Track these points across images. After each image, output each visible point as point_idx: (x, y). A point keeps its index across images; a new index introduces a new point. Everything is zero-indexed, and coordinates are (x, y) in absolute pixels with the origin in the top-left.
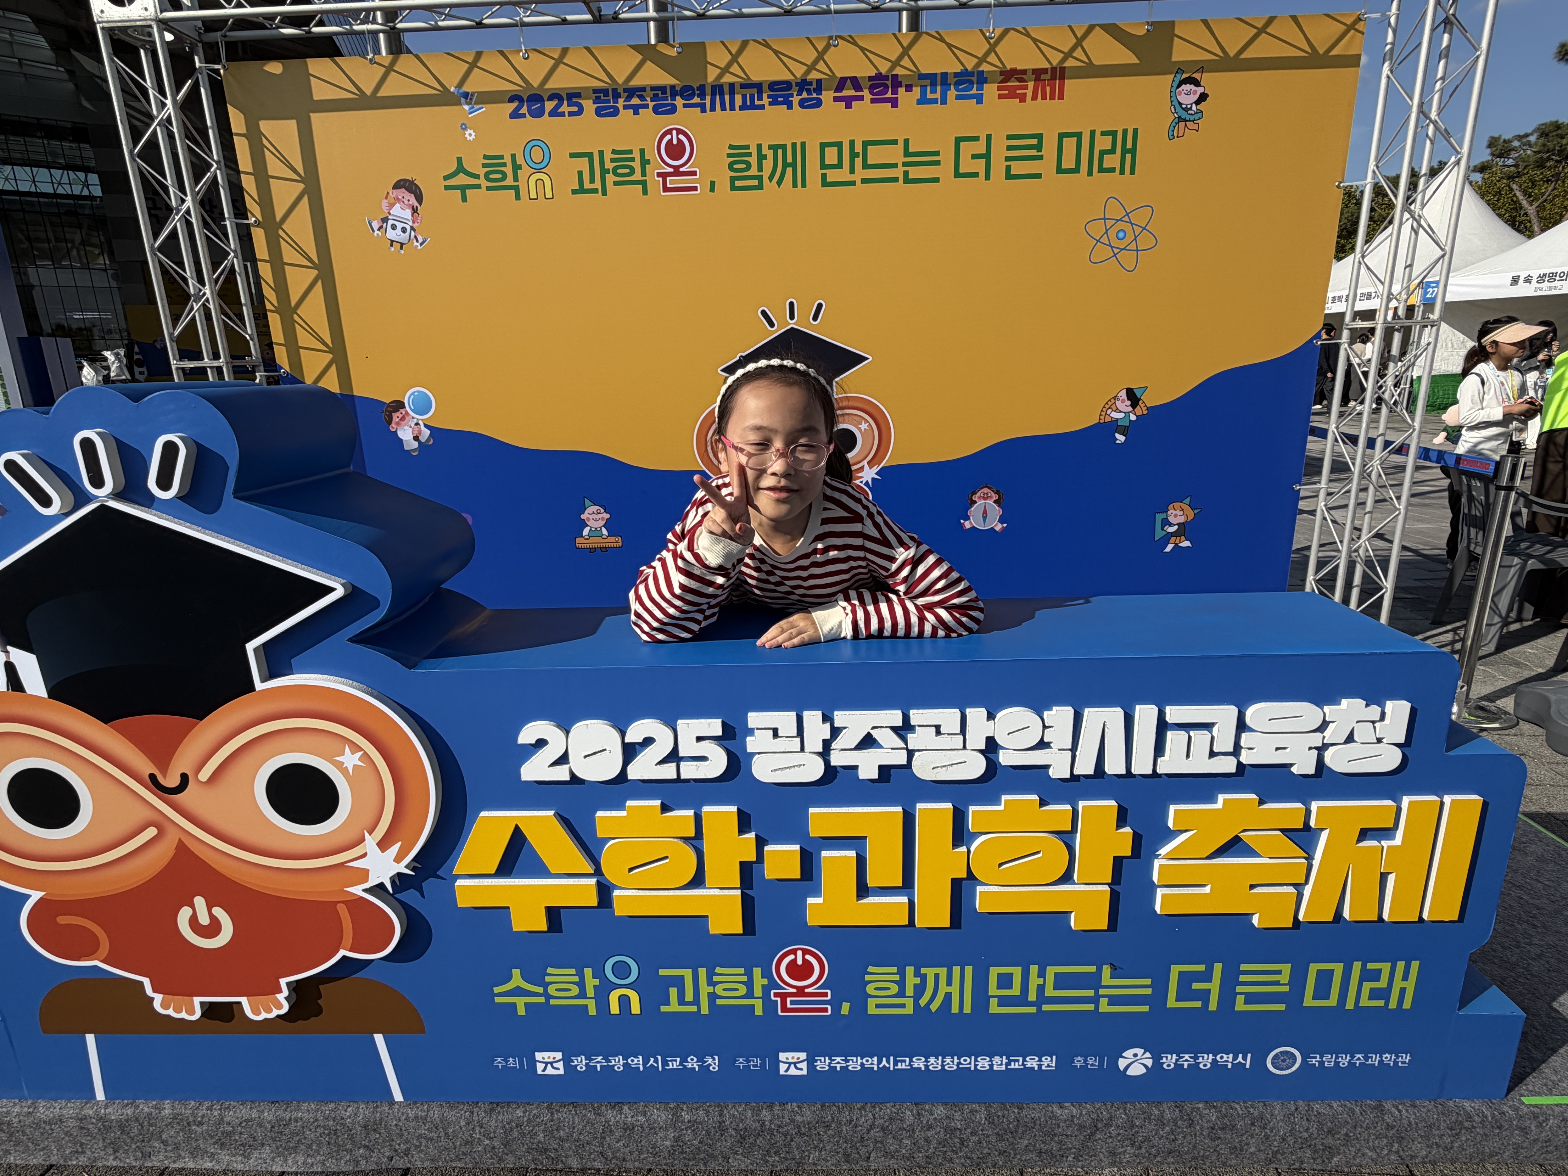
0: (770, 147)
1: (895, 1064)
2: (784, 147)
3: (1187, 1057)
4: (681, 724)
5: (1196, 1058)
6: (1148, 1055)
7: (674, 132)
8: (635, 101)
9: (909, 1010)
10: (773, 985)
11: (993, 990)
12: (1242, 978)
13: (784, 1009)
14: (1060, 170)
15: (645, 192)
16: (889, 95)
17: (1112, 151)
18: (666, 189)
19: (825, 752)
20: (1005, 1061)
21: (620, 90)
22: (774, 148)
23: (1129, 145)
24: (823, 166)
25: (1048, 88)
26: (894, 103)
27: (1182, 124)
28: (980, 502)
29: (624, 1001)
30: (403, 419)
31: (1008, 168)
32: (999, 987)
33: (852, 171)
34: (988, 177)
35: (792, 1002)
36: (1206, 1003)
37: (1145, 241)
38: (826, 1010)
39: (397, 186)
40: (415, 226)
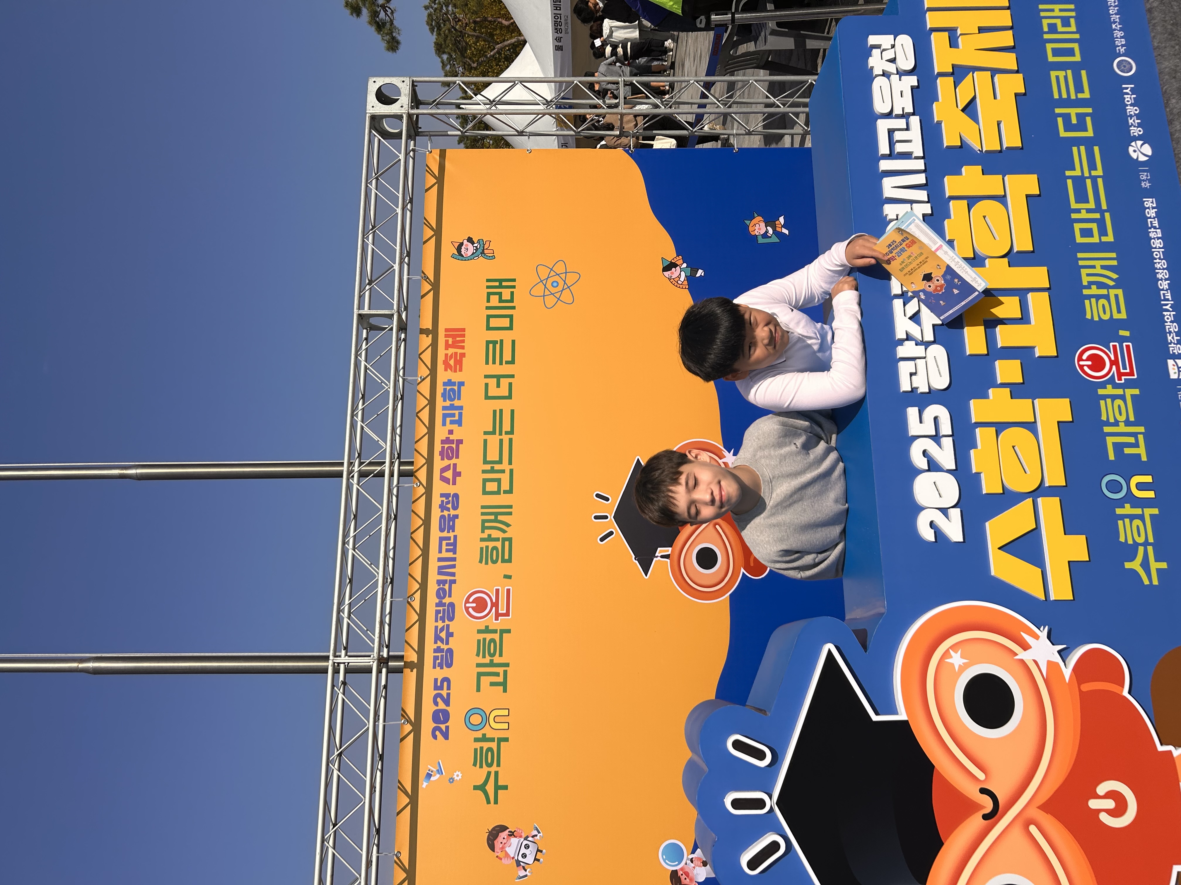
0: (483, 532)
1: (1168, 300)
2: (484, 521)
3: (1131, 121)
4: (912, 433)
5: (1131, 116)
6: (1133, 144)
7: (468, 605)
8: (443, 635)
9: (1120, 292)
10: (1111, 381)
11: (1095, 239)
12: (1064, 96)
13: (1131, 373)
14: (510, 328)
15: (509, 631)
16: (454, 446)
17: (500, 294)
18: (507, 614)
19: (926, 344)
20: (1153, 230)
22: (484, 529)
23: (497, 284)
24: (498, 492)
25: (458, 339)
26: (460, 442)
27: (486, 251)
29: (1140, 486)
30: (687, 874)
31: (507, 362)
32: (1092, 236)
33: (503, 471)
34: (512, 376)
35: (1125, 368)
36: (1088, 114)
37: (560, 269)
38: (1128, 347)
39: (492, 847)
40: (524, 836)
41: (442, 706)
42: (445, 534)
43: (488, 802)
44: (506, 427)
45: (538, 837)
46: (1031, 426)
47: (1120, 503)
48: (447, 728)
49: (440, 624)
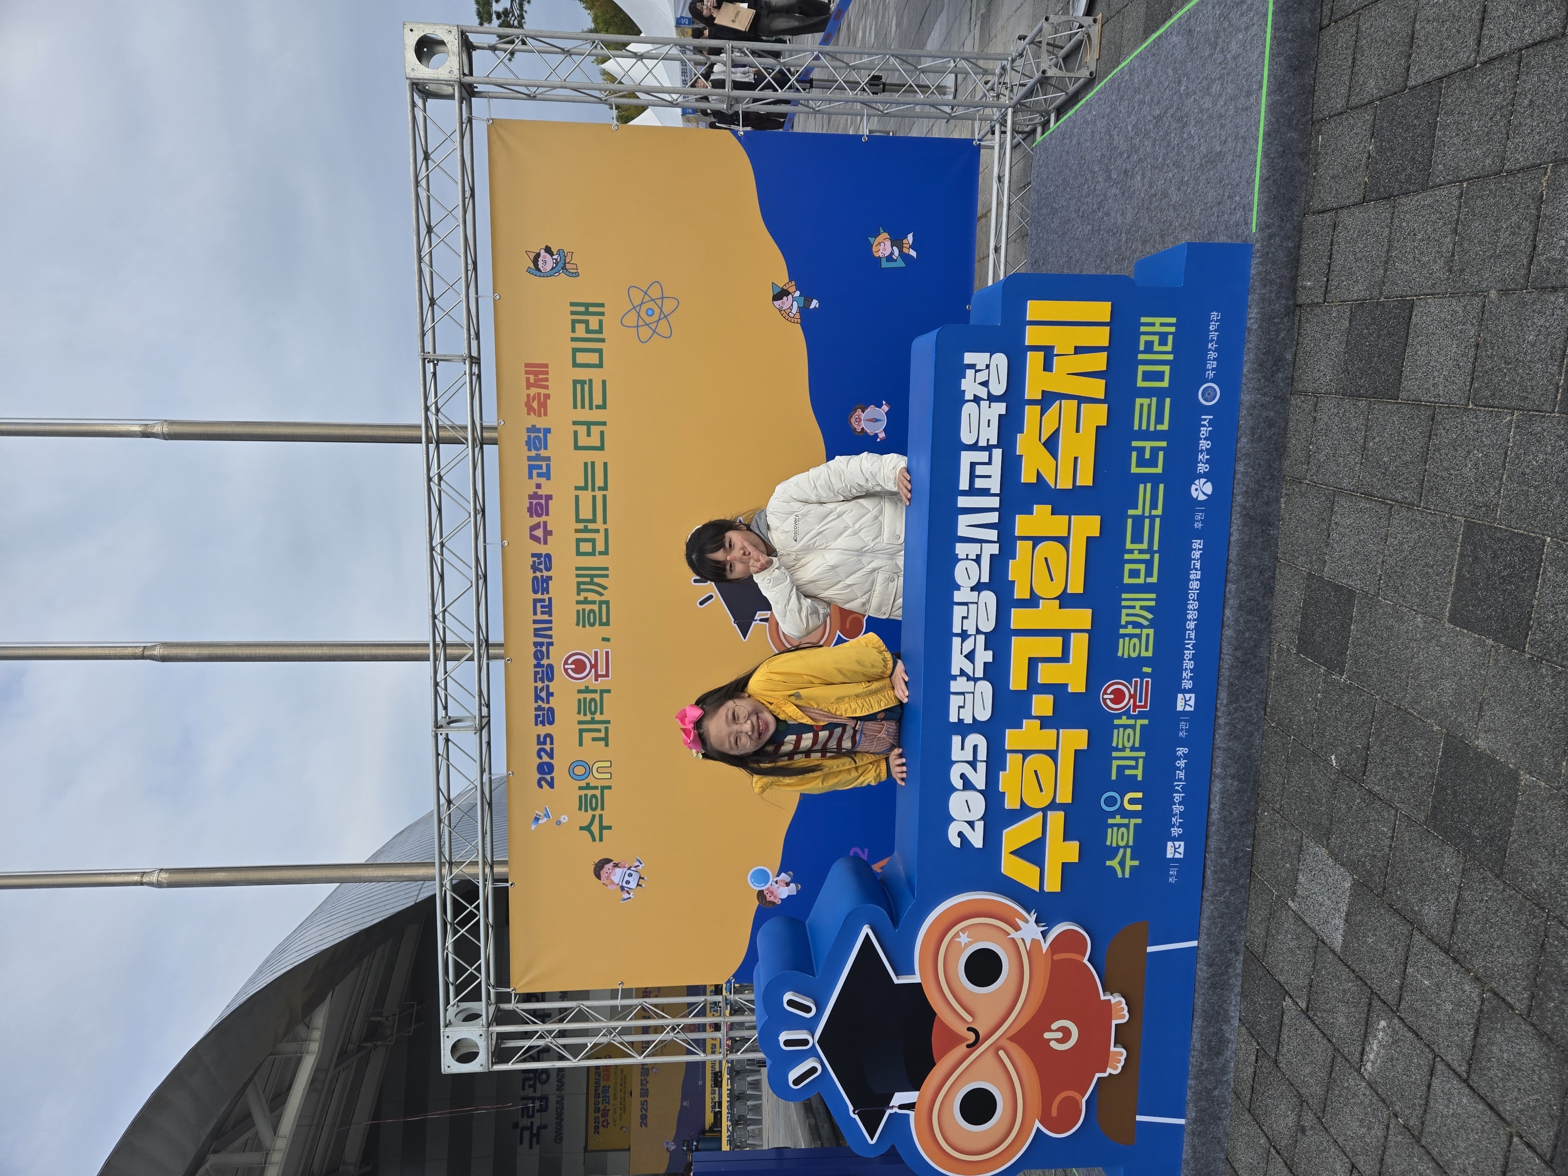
0: (579, 594)
1: (1191, 639)
2: (579, 584)
3: (1200, 457)
4: (954, 758)
5: (1202, 451)
6: (1197, 482)
7: (566, 666)
8: (543, 694)
9: (1151, 632)
10: (1127, 713)
11: (1141, 581)
12: (1144, 427)
13: (1145, 706)
14: (600, 365)
15: (609, 691)
16: (543, 502)
17: (586, 322)
18: (607, 675)
19: (976, 680)
20: (1194, 571)
21: (536, 705)
22: (579, 591)
23: (582, 309)
24: (593, 554)
25: (540, 376)
26: (549, 497)
27: (568, 266)
28: (863, 424)
29: (1132, 801)
30: (772, 893)
31: (598, 407)
32: (1139, 577)
33: (597, 531)
34: (604, 424)
35: (1140, 701)
36: (1161, 449)
37: (655, 292)
38: (1147, 682)
39: (598, 876)
40: (627, 866)
41: (546, 759)
42: (539, 596)
43: (594, 840)
44: (599, 482)
45: (640, 867)
46: (1053, 755)
47: (1113, 815)
48: (552, 778)
49: (540, 685)
